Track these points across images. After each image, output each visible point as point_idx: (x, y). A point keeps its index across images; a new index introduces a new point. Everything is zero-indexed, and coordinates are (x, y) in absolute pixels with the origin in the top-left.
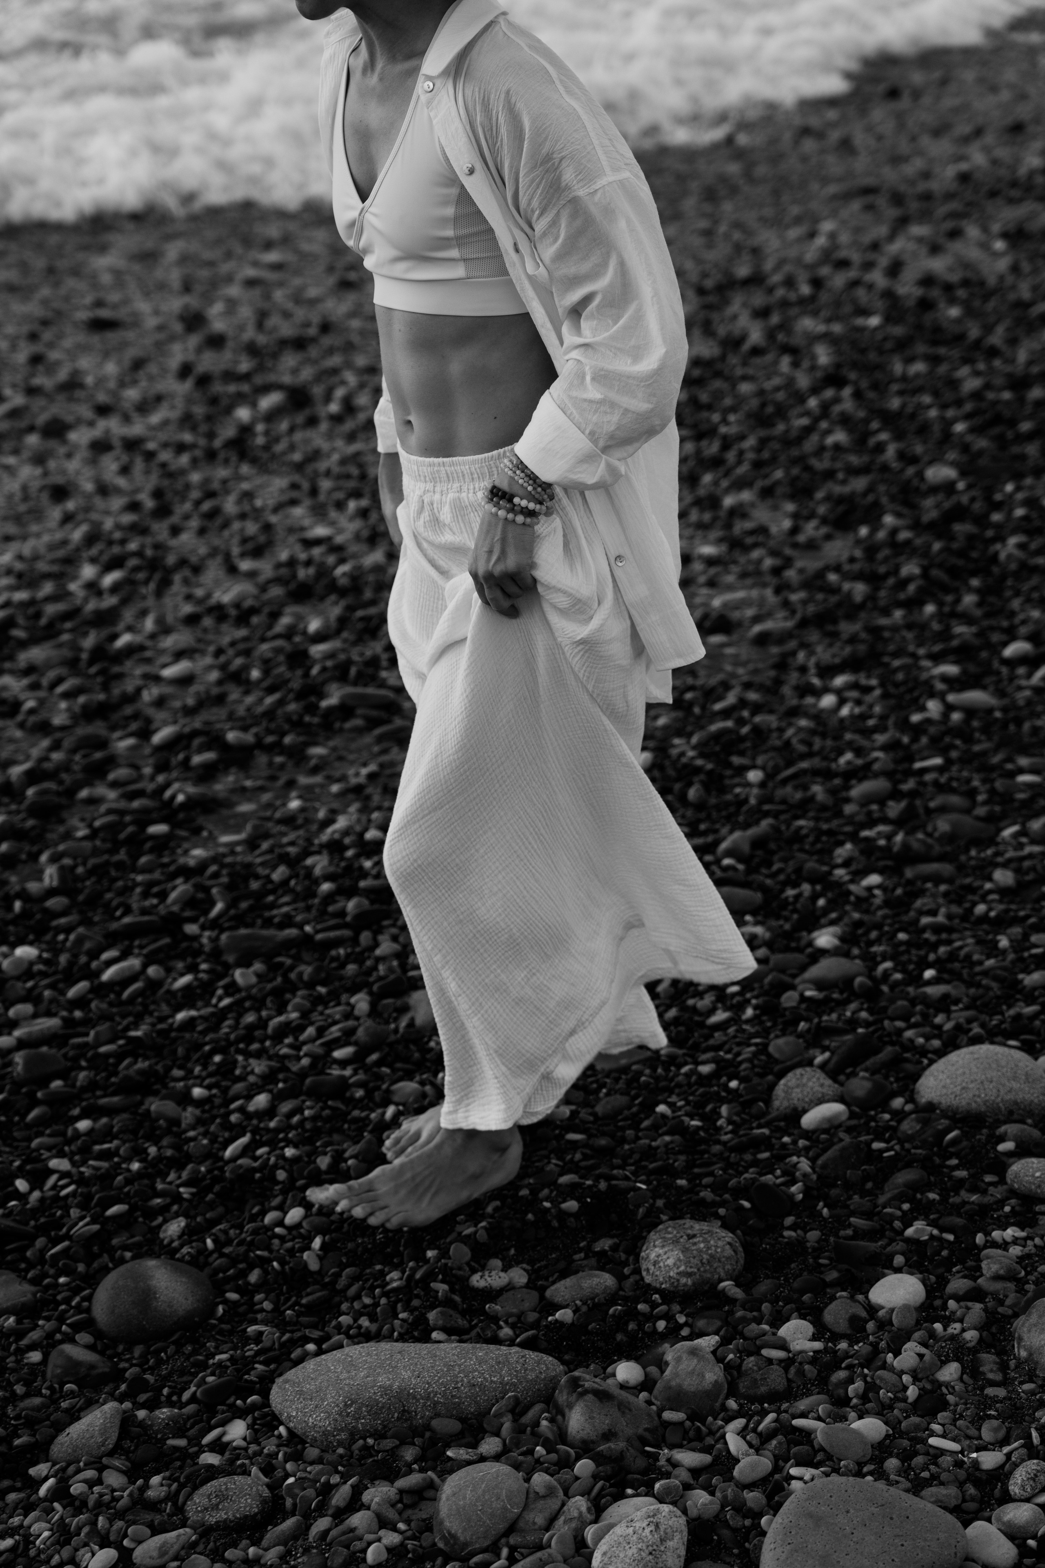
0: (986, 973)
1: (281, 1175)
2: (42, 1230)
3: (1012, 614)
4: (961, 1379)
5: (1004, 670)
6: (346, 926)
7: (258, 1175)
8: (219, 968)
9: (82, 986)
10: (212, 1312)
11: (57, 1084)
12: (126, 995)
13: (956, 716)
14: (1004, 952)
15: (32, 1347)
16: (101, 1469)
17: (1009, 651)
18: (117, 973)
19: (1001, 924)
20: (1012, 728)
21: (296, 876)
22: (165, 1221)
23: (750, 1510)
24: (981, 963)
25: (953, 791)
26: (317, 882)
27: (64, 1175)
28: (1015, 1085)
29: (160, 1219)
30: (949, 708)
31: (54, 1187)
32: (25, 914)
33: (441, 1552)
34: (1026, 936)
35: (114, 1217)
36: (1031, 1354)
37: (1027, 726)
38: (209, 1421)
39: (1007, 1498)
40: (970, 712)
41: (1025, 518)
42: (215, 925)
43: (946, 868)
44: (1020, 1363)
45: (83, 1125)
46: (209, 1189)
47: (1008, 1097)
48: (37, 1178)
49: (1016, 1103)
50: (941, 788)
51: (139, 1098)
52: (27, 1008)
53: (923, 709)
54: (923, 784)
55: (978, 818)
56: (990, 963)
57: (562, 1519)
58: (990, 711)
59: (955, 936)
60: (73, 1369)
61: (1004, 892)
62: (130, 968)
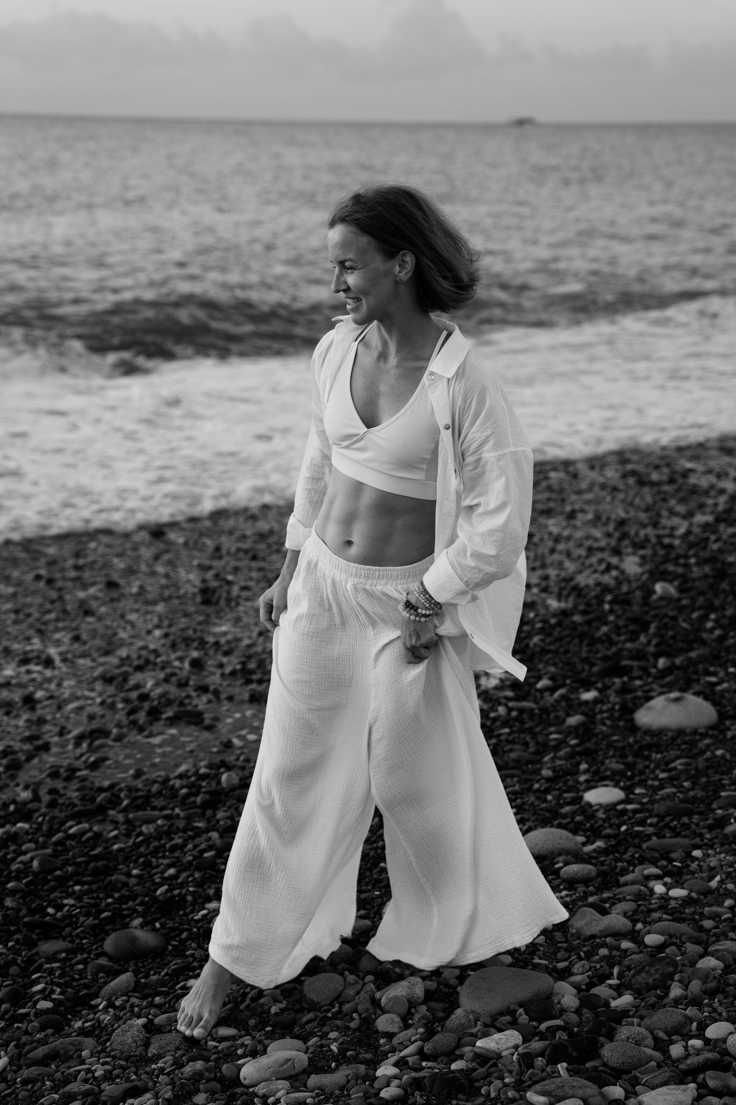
0: (542, 809)
1: (189, 898)
2: (68, 925)
3: (539, 670)
4: (546, 942)
5: (538, 694)
6: (198, 807)
7: (177, 899)
8: (131, 828)
9: (60, 835)
10: (166, 949)
11: (58, 873)
12: (84, 839)
13: (514, 714)
14: (550, 802)
15: (78, 963)
16: (129, 997)
17: (539, 685)
18: (77, 830)
19: (547, 791)
20: (545, 716)
21: (166, 788)
22: (131, 920)
23: (451, 985)
24: (538, 806)
25: (516, 743)
26: (178, 790)
27: (72, 906)
28: (562, 841)
29: (128, 920)
30: (510, 710)
31: (68, 911)
32: (16, 810)
33: (306, 1008)
34: (561, 795)
35: (105, 918)
36: (578, 930)
37: (552, 715)
38: (177, 980)
39: (572, 975)
40: (521, 711)
41: (542, 628)
42: (125, 810)
43: (516, 772)
44: (572, 935)
45: (77, 888)
46: (152, 906)
47: (558, 846)
48: (59, 907)
49: (562, 849)
50: (508, 742)
51: (103, 877)
52: (32, 845)
53: (497, 711)
54: (501, 741)
55: (531, 753)
56: (544, 805)
57: (363, 992)
58: (532, 710)
59: (524, 796)
60: (102, 968)
61: (548, 780)
62: (84, 828)
